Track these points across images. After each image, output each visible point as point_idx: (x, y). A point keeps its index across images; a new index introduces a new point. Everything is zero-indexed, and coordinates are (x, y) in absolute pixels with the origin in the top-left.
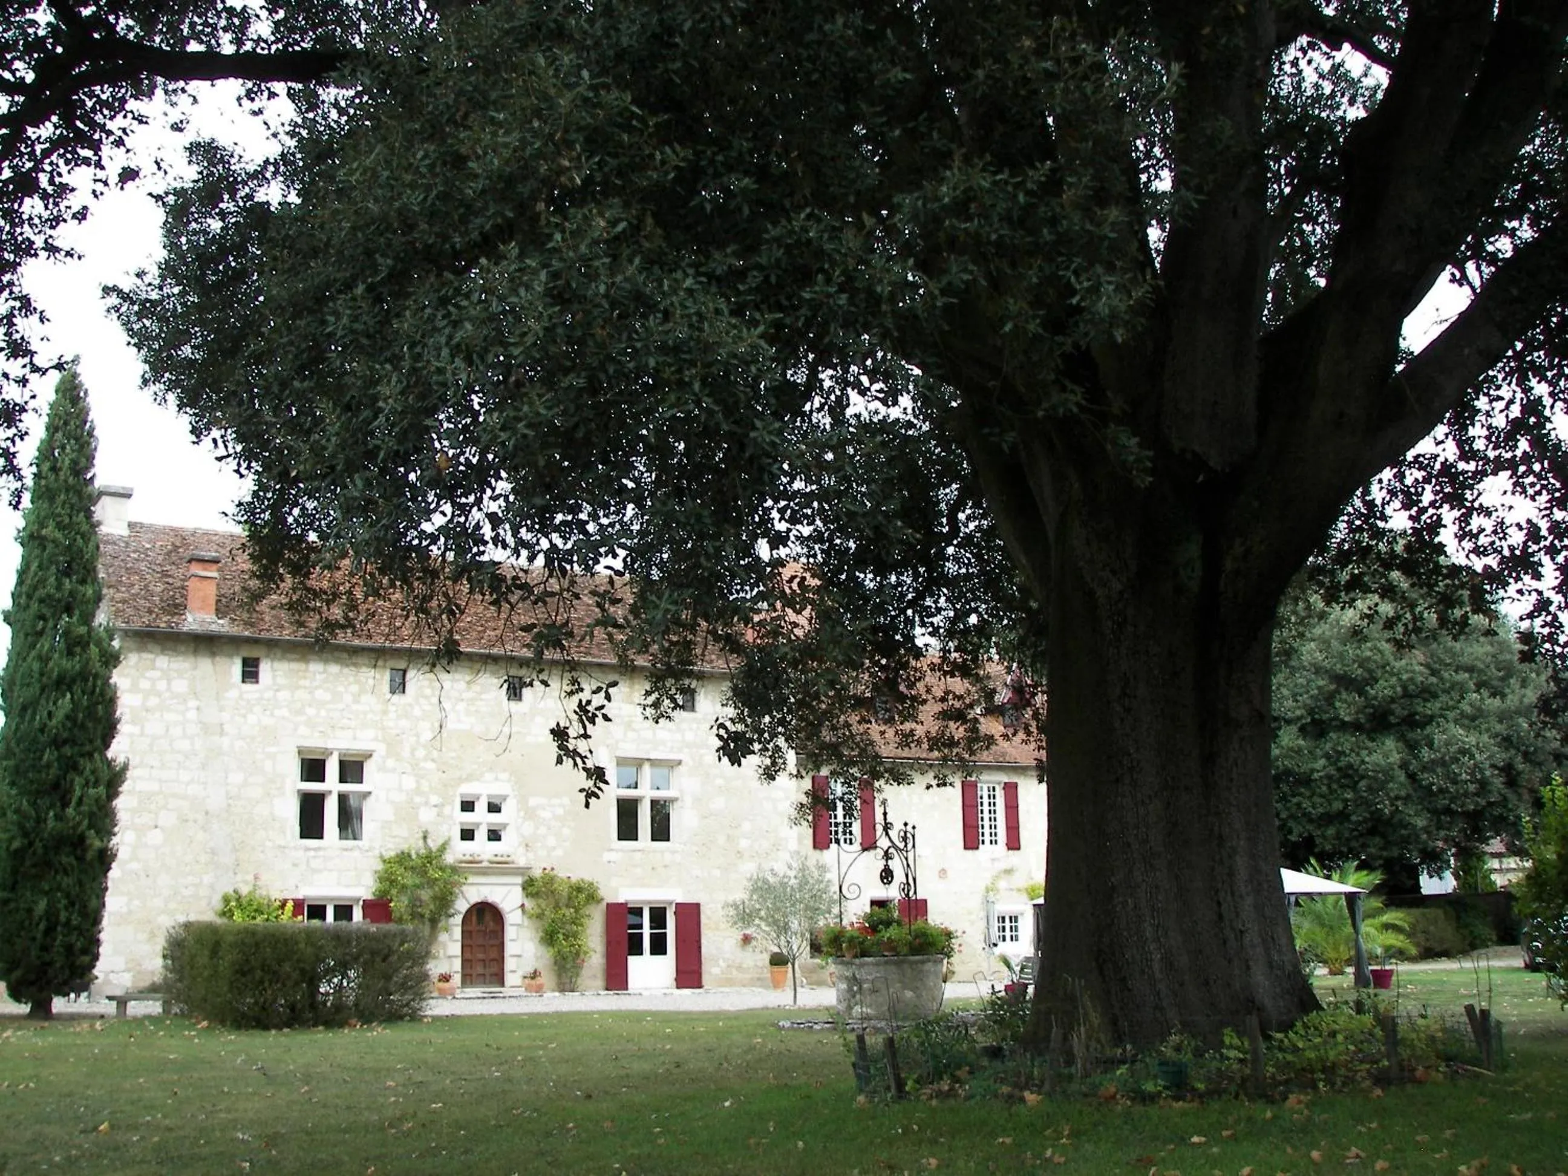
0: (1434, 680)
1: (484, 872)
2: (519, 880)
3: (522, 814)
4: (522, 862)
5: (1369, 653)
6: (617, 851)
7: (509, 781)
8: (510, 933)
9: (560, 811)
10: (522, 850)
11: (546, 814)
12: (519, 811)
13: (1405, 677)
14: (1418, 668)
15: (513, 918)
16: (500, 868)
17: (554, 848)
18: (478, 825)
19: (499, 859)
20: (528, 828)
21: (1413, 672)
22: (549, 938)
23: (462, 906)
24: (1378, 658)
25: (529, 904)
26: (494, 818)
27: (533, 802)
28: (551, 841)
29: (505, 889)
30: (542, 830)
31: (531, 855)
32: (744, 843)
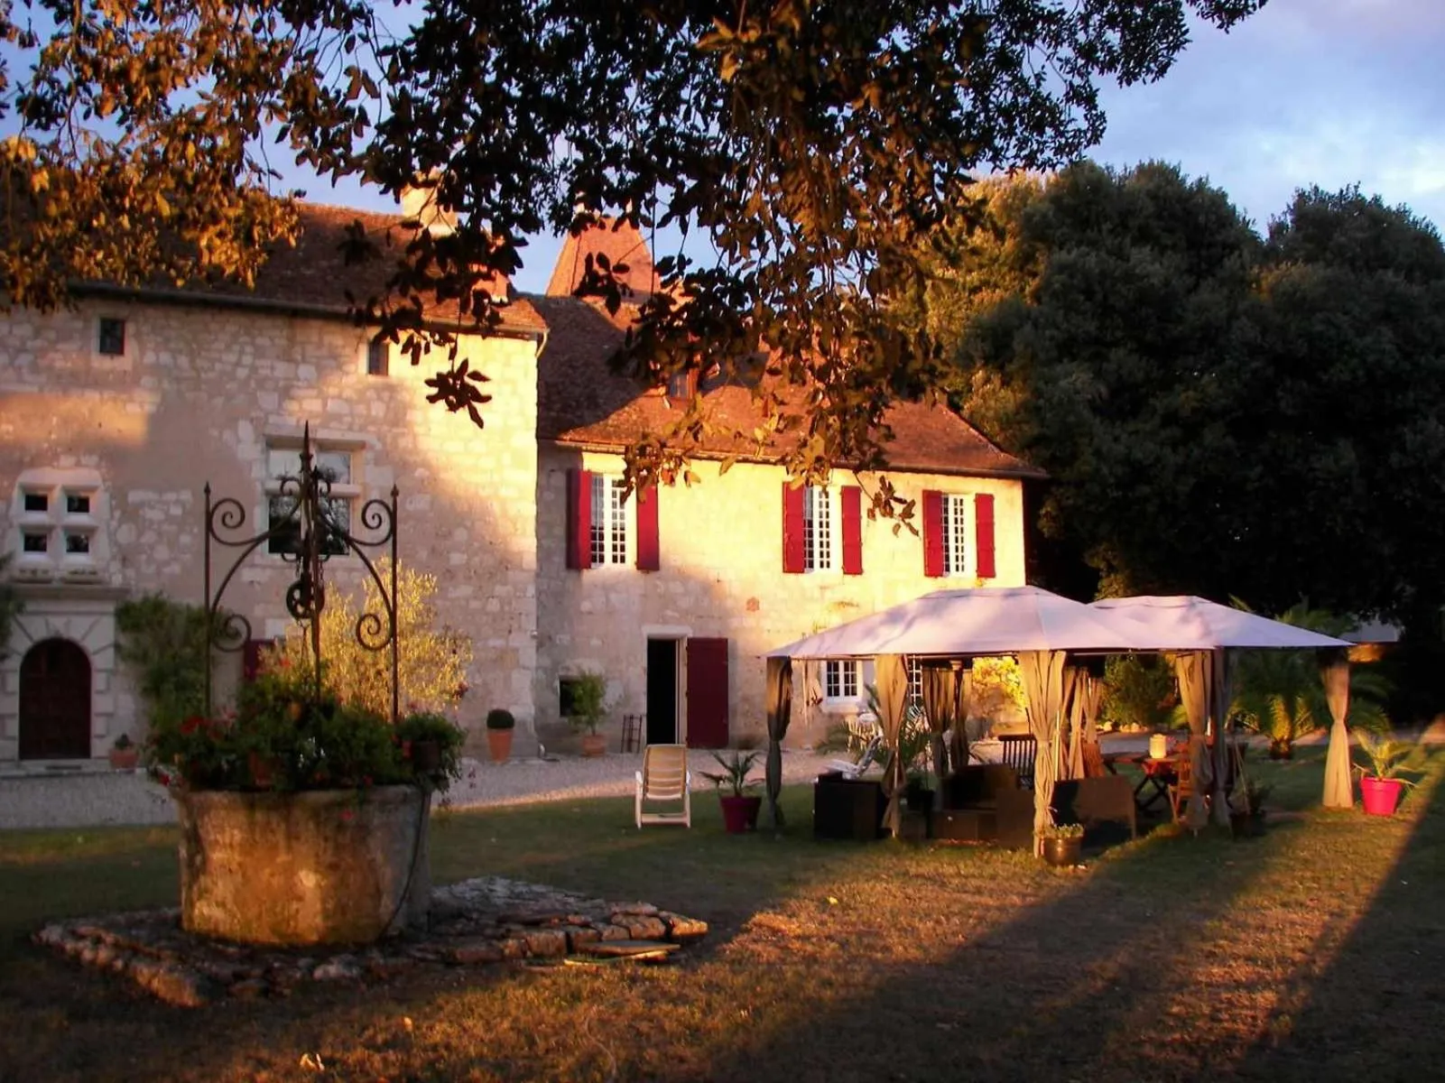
0: (1407, 366)
1: (56, 596)
2: (111, 607)
3: (117, 514)
4: (117, 581)
5: (1319, 328)
6: (264, 567)
7: (98, 467)
8: (98, 682)
9: (176, 511)
10: (115, 566)
11: (154, 515)
12: (112, 510)
13: (1371, 358)
14: (1388, 347)
15: (102, 661)
16: (82, 589)
17: (167, 563)
18: (51, 528)
19: (78, 577)
20: (126, 534)
21: (1383, 352)
22: (154, 686)
23: (20, 645)
24: (1332, 332)
25: (125, 640)
26: (79, 519)
27: (134, 496)
28: (162, 553)
29: (91, 620)
30: (149, 537)
31: (131, 573)
32: (457, 559)
